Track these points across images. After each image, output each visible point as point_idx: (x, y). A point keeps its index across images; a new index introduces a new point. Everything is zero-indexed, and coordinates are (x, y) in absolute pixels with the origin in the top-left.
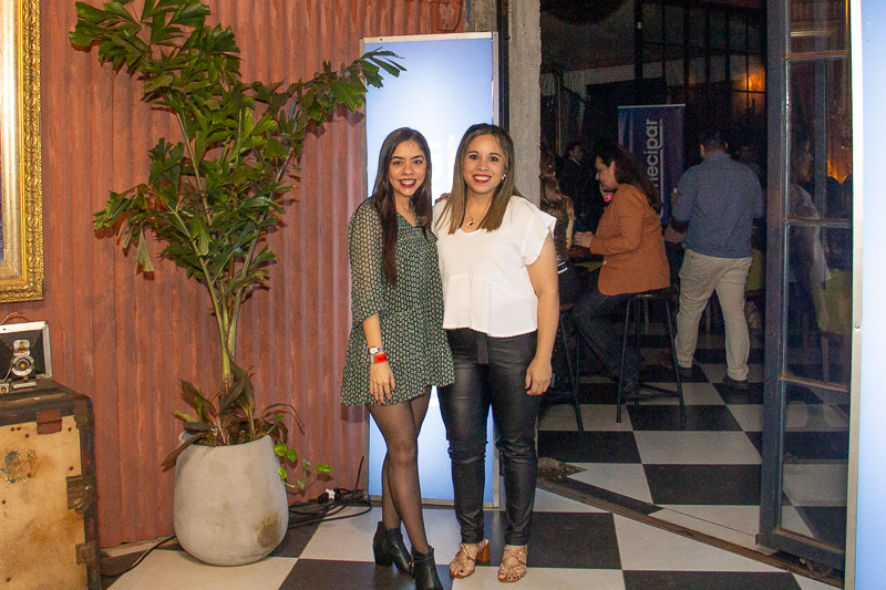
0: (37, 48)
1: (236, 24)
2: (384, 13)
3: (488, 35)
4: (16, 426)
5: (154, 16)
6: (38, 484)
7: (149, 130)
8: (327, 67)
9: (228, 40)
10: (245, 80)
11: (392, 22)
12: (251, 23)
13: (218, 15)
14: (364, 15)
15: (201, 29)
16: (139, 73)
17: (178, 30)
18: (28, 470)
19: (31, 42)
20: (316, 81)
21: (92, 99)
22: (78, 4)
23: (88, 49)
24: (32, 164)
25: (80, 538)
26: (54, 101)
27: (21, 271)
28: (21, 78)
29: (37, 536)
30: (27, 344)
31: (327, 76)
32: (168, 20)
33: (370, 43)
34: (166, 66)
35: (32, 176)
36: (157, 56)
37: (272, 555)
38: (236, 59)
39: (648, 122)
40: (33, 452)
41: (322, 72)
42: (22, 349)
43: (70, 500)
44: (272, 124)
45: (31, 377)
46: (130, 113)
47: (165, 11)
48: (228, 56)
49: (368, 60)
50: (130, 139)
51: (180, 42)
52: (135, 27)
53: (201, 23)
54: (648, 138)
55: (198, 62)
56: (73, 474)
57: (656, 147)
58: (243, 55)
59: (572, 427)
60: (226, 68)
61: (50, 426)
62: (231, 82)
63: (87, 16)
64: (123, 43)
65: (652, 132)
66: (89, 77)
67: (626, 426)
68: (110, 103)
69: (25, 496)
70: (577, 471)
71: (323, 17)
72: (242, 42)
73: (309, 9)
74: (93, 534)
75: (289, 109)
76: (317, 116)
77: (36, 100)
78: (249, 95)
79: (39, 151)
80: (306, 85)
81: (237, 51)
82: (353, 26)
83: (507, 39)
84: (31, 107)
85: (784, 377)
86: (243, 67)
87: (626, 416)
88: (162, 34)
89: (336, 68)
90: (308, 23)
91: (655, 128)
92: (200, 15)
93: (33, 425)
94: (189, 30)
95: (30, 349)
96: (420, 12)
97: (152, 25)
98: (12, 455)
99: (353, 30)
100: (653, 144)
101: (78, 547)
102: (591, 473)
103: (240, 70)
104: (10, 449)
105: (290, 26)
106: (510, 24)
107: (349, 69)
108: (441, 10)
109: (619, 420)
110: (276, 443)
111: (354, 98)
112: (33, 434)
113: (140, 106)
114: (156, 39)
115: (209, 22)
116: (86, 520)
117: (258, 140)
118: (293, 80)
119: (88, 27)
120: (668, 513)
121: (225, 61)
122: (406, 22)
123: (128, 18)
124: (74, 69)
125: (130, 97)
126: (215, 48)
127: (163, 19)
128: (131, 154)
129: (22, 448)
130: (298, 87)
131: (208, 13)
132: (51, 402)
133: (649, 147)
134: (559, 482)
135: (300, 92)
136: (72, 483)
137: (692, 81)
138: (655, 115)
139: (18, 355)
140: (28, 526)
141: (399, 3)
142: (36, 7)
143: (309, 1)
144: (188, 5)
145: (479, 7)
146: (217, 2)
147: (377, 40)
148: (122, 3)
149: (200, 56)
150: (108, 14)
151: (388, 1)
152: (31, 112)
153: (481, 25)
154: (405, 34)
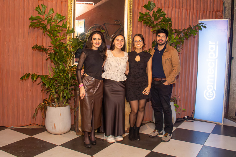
0: (131, 21)
1: (172, 17)
2: (204, 14)
3: (227, 19)
5: (155, 15)
7: (153, 38)
8: (190, 26)
9: (170, 20)
10: (173, 28)
11: (206, 16)
13: (168, 15)
14: (200, 14)
15: (164, 18)
16: (151, 27)
17: (159, 18)
19: (130, 20)
20: (188, 29)
21: (142, 32)
22: (140, 13)
23: (141, 22)
24: (130, 44)
26: (134, 31)
28: (128, 27)
31: (190, 28)
32: (157, 16)
33: (200, 21)
34: (157, 25)
36: (155, 23)
38: (171, 24)
41: (189, 27)
44: (178, 38)
46: (149, 35)
47: (157, 14)
49: (199, 25)
50: (149, 39)
51: (160, 20)
52: (151, 18)
53: (164, 16)
55: (163, 25)
58: (173, 23)
60: (169, 26)
62: (170, 29)
63: (141, 15)
64: (148, 21)
66: (141, 27)
71: (191, 15)
72: (173, 20)
73: (187, 13)
75: (182, 35)
76: (187, 37)
77: (131, 32)
78: (174, 32)
80: (186, 30)
81: (172, 22)
82: (197, 17)
83: (234, 20)
86: (173, 26)
88: (156, 19)
89: (192, 26)
90: (187, 16)
92: (164, 15)
94: (162, 18)
96: (213, 14)
97: (154, 17)
99: (197, 18)
103: (172, 26)
105: (183, 17)
106: (234, 16)
107: (194, 27)
108: (218, 13)
111: (195, 33)
113: (151, 33)
114: (154, 20)
115: (166, 16)
117: (175, 41)
118: (183, 29)
119: (142, 18)
121: (169, 25)
122: (209, 16)
123: (150, 16)
124: (138, 26)
125: (149, 32)
126: (167, 22)
127: (156, 16)
128: (149, 43)
130: (184, 30)
131: (166, 14)
135: (184, 31)
141: (208, 12)
142: (132, 13)
143: (187, 12)
144: (162, 13)
145: (227, 12)
146: (168, 12)
147: (202, 20)
148: (148, 12)
149: (164, 23)
150: (146, 15)
151: (205, 12)
152: (130, 34)
153: (227, 17)
154: (209, 19)
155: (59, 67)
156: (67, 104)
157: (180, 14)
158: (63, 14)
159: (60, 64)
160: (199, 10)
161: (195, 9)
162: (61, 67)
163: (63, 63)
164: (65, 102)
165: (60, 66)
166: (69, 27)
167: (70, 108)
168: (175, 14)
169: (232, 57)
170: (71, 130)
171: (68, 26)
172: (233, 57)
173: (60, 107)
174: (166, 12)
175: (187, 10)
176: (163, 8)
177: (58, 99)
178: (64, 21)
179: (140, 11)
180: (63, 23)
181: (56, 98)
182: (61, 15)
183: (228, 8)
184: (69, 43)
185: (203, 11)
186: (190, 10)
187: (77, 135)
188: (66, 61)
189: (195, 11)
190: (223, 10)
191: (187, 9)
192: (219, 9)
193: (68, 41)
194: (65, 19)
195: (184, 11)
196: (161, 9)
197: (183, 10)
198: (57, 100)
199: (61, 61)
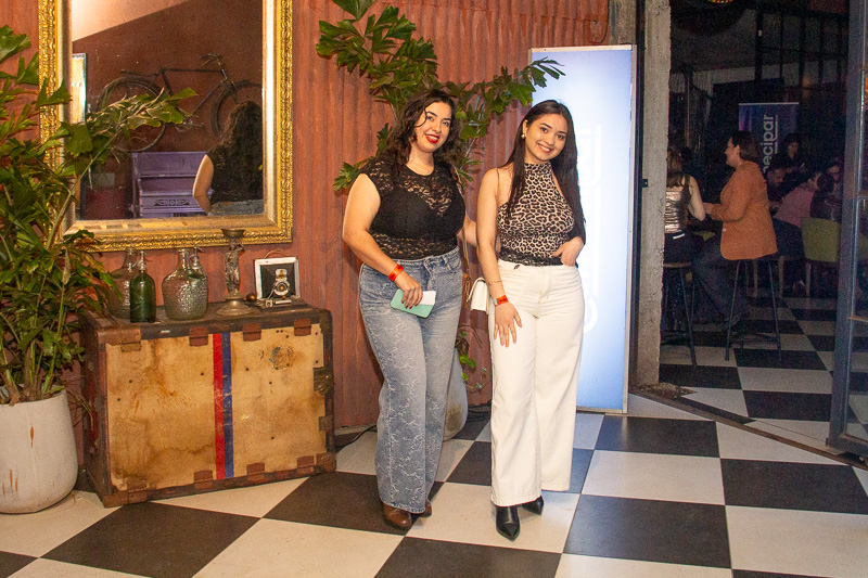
0: (290, 55)
1: (434, 37)
2: (547, 28)
3: (629, 47)
4: (280, 329)
5: (374, 31)
6: (294, 370)
7: (369, 118)
8: (504, 71)
9: (428, 50)
10: (441, 80)
11: (553, 36)
12: (445, 37)
13: (420, 32)
14: (531, 29)
15: (409, 42)
16: (366, 75)
17: (391, 42)
18: (287, 361)
19: (286, 51)
20: (495, 82)
21: (328, 95)
22: (322, 23)
23: (328, 58)
24: (286, 142)
25: (322, 412)
26: (301, 95)
27: (276, 220)
28: (279, 77)
29: (292, 409)
30: (285, 273)
31: (504, 79)
32: (384, 34)
33: (537, 53)
34: (384, 70)
35: (286, 151)
36: (377, 62)
37: (455, 437)
38: (434, 64)
39: (765, 118)
40: (292, 348)
41: (500, 75)
42: (281, 276)
43: (316, 385)
44: (462, 115)
45: (287, 296)
46: (356, 105)
47: (382, 28)
48: (429, 62)
49: (536, 66)
50: (356, 123)
51: (393, 51)
52: (361, 40)
53: (409, 36)
54: (764, 131)
55: (407, 66)
56: (318, 366)
57: (771, 139)
58: (439, 62)
59: (688, 362)
60: (427, 71)
61: (303, 331)
62: (431, 82)
63: (327, 31)
64: (355, 53)
65: (769, 126)
66: (326, 78)
67: (732, 363)
68: (341, 97)
69: (285, 380)
70: (689, 392)
71: (500, 30)
72: (439, 51)
74: (330, 411)
75: (475, 102)
76: (499, 108)
77: (289, 94)
79: (291, 132)
80: (488, 85)
81: (435, 58)
82: (523, 38)
83: (644, 49)
84: (286, 100)
85: (852, 317)
86: (440, 70)
87: (732, 355)
88: (380, 45)
89: (511, 72)
90: (489, 37)
91: (771, 123)
92: (408, 30)
93: (291, 329)
94: (399, 42)
95: (287, 276)
96: (574, 28)
97: (373, 39)
98: (277, 350)
99: (523, 42)
100: (768, 136)
101: (320, 419)
102: (700, 395)
103: (437, 73)
104: (276, 346)
105: (475, 38)
106: (646, 37)
107: (520, 73)
108: (591, 27)
109: (727, 358)
110: (460, 355)
111: (526, 96)
112: (292, 336)
113: (363, 97)
114: (375, 50)
115: (414, 36)
116: (326, 401)
118: (477, 80)
119: (329, 41)
120: (759, 423)
121: (426, 66)
122: (563, 36)
123: (356, 33)
124: (315, 71)
125: (356, 94)
126: (419, 56)
127: (381, 34)
128: (356, 135)
129: (284, 345)
130: (482, 86)
131: (414, 29)
132: (303, 313)
133: (766, 139)
134: (675, 399)
135: (483, 90)
136: (318, 372)
137: (806, 82)
138: (772, 112)
139: (279, 280)
140: (287, 400)
141: (558, 21)
142: (290, 25)
143: (490, 20)
144: (398, 23)
145: (622, 24)
146: (420, 20)
147: (542, 50)
148: (352, 21)
149: (407, 62)
150: (342, 30)
151: (550, 20)
152: (286, 103)
153: (622, 38)
154: (563, 45)
155: (15, 242)
156: (55, 387)
157: (463, 29)
158: (18, 27)
159: (20, 230)
160: (528, 12)
161: (514, 9)
162: (23, 240)
163: (32, 223)
164: (48, 379)
165: (19, 235)
166: (46, 81)
167: (70, 403)
168: (446, 28)
169: (644, 177)
170: (78, 487)
171: (42, 75)
172: (646, 180)
173: (27, 400)
174: (413, 19)
175: (488, 15)
176: (402, 5)
177: (17, 371)
178: (26, 55)
179: (319, 16)
180: (22, 61)
181: (7, 367)
182: (11, 33)
183: (624, 7)
184: (52, 143)
185: (543, 17)
186: (498, 13)
187: (106, 506)
188: (45, 217)
189: (515, 18)
190: (610, 17)
191: (487, 10)
192: (594, 12)
193: (45, 136)
194: (29, 46)
195: (477, 16)
196: (397, 9)
197: (473, 12)
198: (12, 374)
199: (21, 217)
